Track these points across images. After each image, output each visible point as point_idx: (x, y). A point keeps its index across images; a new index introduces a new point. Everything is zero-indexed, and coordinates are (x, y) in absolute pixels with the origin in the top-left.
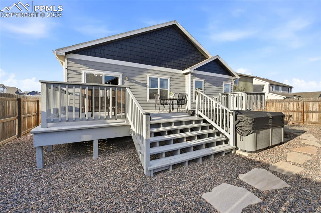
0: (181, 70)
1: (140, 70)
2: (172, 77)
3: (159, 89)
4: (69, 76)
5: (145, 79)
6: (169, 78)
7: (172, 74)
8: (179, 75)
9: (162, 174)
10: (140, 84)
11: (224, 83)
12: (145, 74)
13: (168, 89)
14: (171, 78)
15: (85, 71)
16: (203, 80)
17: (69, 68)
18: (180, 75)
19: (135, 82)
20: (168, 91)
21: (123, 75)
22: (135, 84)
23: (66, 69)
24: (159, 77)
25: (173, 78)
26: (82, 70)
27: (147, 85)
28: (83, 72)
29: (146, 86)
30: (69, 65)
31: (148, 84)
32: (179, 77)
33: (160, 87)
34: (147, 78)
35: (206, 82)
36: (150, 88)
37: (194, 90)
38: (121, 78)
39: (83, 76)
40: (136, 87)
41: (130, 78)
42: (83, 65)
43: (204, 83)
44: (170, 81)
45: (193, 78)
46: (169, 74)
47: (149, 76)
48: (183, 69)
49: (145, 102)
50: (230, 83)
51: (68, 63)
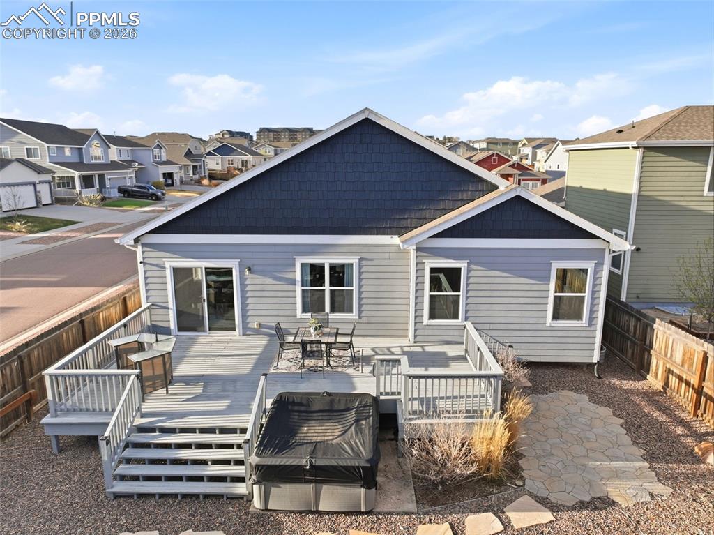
1: (279, 249)
2: (365, 257)
3: (327, 288)
5: (290, 268)
6: (358, 261)
7: (365, 249)
8: (386, 249)
10: (281, 279)
12: (290, 256)
14: (360, 260)
15: (171, 263)
16: (463, 265)
17: (146, 261)
20: (354, 292)
21: (239, 265)
23: (143, 264)
24: (327, 261)
25: (370, 259)
26: (166, 263)
27: (295, 281)
28: (167, 266)
30: (146, 255)
31: (298, 279)
33: (332, 284)
34: (294, 265)
35: (473, 267)
36: (303, 288)
37: (427, 293)
38: (236, 269)
39: (169, 274)
40: (269, 288)
41: (255, 268)
42: (168, 252)
43: (469, 271)
44: (360, 267)
45: (424, 261)
46: (354, 249)
47: (299, 261)
48: (400, 231)
49: (292, 319)
50: (590, 265)
51: (143, 252)
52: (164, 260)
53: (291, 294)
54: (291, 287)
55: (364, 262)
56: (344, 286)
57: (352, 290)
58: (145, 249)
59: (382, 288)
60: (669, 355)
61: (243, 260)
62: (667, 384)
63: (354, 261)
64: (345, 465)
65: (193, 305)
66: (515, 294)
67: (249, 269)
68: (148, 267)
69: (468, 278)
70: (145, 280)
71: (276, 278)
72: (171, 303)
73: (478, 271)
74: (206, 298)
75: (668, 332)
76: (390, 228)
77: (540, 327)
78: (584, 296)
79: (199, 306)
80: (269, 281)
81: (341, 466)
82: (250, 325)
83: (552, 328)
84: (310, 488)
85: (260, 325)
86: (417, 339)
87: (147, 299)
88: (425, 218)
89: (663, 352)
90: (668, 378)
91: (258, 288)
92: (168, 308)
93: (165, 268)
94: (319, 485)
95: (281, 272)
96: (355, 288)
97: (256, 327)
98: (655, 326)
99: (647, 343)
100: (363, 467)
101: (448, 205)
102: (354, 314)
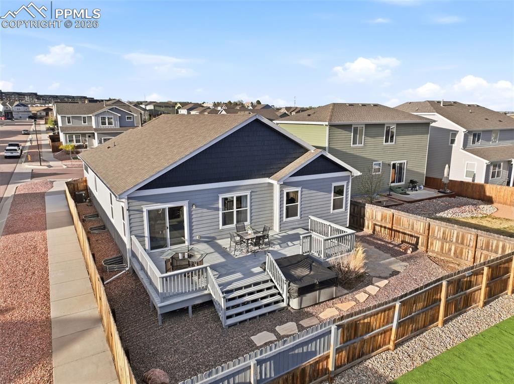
1: (210, 191)
2: (253, 191)
3: (235, 210)
4: (132, 217)
6: (250, 193)
7: (253, 187)
8: (263, 186)
9: (233, 327)
12: (217, 195)
13: (248, 208)
15: (147, 208)
16: (299, 189)
17: (130, 208)
18: (266, 185)
20: (248, 210)
21: (188, 203)
23: (127, 210)
24: (234, 195)
25: (256, 192)
26: (143, 208)
28: (144, 210)
29: (218, 209)
30: (131, 204)
31: (220, 207)
32: (263, 189)
33: (237, 208)
34: (218, 200)
35: (304, 190)
36: (223, 212)
37: (285, 205)
38: (186, 206)
39: (145, 215)
40: (205, 214)
42: (145, 201)
43: (302, 192)
44: (251, 196)
45: (283, 189)
46: (248, 187)
47: (221, 197)
48: (269, 176)
49: (217, 230)
50: (344, 183)
51: (128, 203)
52: (142, 206)
53: (216, 216)
54: (216, 212)
55: (253, 194)
56: (243, 208)
58: (130, 201)
60: (374, 218)
62: (374, 230)
63: (248, 193)
64: (330, 278)
65: (160, 232)
66: (319, 200)
67: (195, 205)
68: (132, 212)
69: (301, 195)
70: (130, 221)
71: (208, 209)
72: (147, 233)
73: (306, 191)
74: (168, 226)
75: (373, 208)
76: (265, 174)
77: (329, 214)
78: (343, 198)
79: (164, 232)
80: (205, 210)
81: (328, 279)
82: (194, 238)
83: (333, 214)
85: (201, 237)
86: (282, 229)
87: (130, 233)
88: (280, 168)
89: (371, 217)
90: (375, 227)
91: (199, 215)
93: (142, 211)
95: (211, 205)
97: (198, 238)
98: (366, 207)
99: (362, 215)
101: (289, 160)
102: (248, 222)
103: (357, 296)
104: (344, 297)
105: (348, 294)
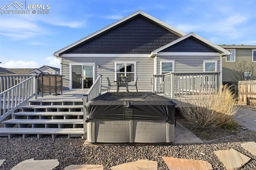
0: (148, 54)
1: (109, 59)
3: (125, 72)
4: (63, 68)
5: (113, 66)
6: (136, 63)
7: (138, 59)
8: (146, 59)
10: (109, 69)
11: (205, 62)
12: (113, 61)
15: (71, 64)
16: (173, 62)
17: (63, 63)
18: (148, 59)
19: (105, 68)
21: (95, 64)
22: (105, 70)
23: (61, 64)
24: (125, 63)
25: (140, 62)
26: (70, 64)
27: (114, 70)
28: (70, 65)
31: (116, 70)
32: (146, 61)
33: (127, 71)
34: (114, 64)
35: (177, 62)
36: (117, 72)
37: (161, 72)
38: (94, 66)
39: (70, 67)
40: (105, 72)
41: (100, 66)
42: (70, 60)
43: (175, 64)
44: (137, 65)
45: (160, 60)
46: (135, 59)
47: (116, 63)
51: (62, 60)
52: (69, 63)
53: (113, 75)
54: (113, 72)
55: (138, 63)
56: (131, 72)
57: (134, 73)
58: (63, 59)
59: (145, 72)
60: (249, 91)
61: (97, 63)
63: (135, 63)
64: (155, 104)
65: (78, 79)
67: (99, 66)
68: (63, 65)
69: (175, 66)
70: (62, 70)
72: (71, 79)
73: (178, 64)
74: (83, 76)
75: (247, 83)
76: (147, 51)
79: (80, 79)
81: (152, 106)
84: (129, 123)
89: (245, 91)
91: (101, 72)
92: (69, 80)
94: (135, 121)
95: (109, 67)
96: (135, 72)
98: (239, 83)
100: (168, 106)
102: (135, 82)
103: (218, 153)
104: (191, 147)
105: (200, 144)
